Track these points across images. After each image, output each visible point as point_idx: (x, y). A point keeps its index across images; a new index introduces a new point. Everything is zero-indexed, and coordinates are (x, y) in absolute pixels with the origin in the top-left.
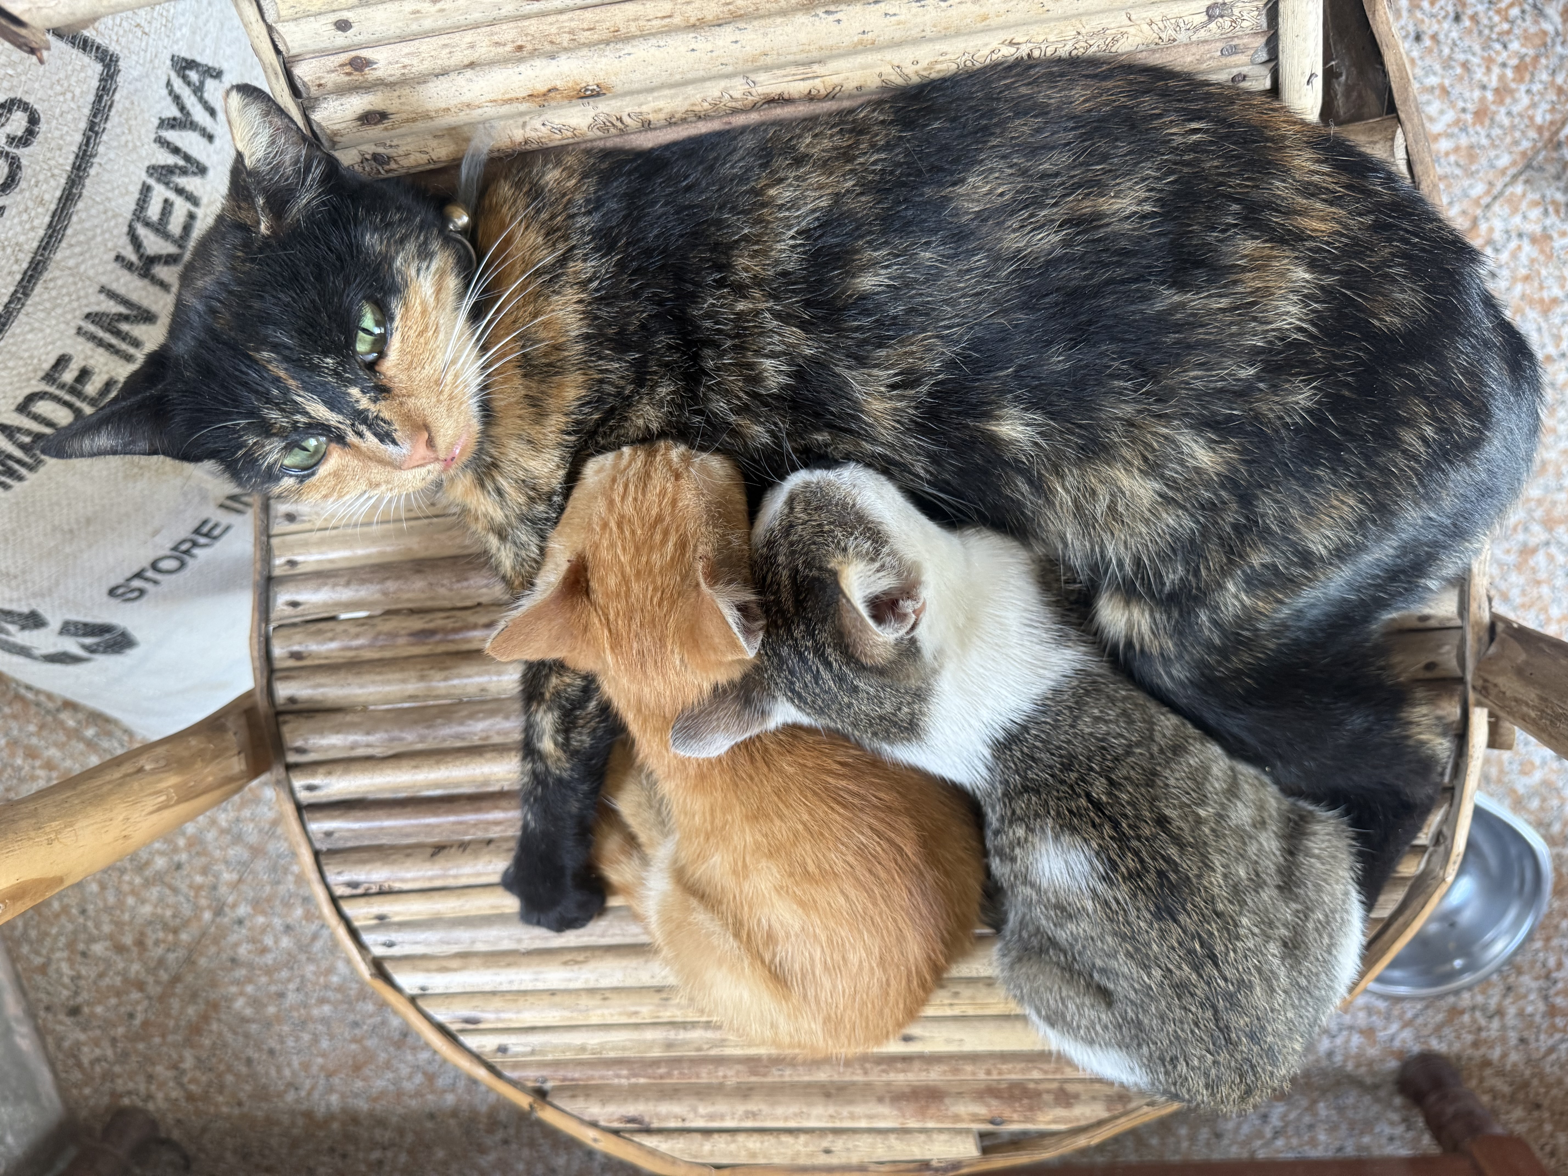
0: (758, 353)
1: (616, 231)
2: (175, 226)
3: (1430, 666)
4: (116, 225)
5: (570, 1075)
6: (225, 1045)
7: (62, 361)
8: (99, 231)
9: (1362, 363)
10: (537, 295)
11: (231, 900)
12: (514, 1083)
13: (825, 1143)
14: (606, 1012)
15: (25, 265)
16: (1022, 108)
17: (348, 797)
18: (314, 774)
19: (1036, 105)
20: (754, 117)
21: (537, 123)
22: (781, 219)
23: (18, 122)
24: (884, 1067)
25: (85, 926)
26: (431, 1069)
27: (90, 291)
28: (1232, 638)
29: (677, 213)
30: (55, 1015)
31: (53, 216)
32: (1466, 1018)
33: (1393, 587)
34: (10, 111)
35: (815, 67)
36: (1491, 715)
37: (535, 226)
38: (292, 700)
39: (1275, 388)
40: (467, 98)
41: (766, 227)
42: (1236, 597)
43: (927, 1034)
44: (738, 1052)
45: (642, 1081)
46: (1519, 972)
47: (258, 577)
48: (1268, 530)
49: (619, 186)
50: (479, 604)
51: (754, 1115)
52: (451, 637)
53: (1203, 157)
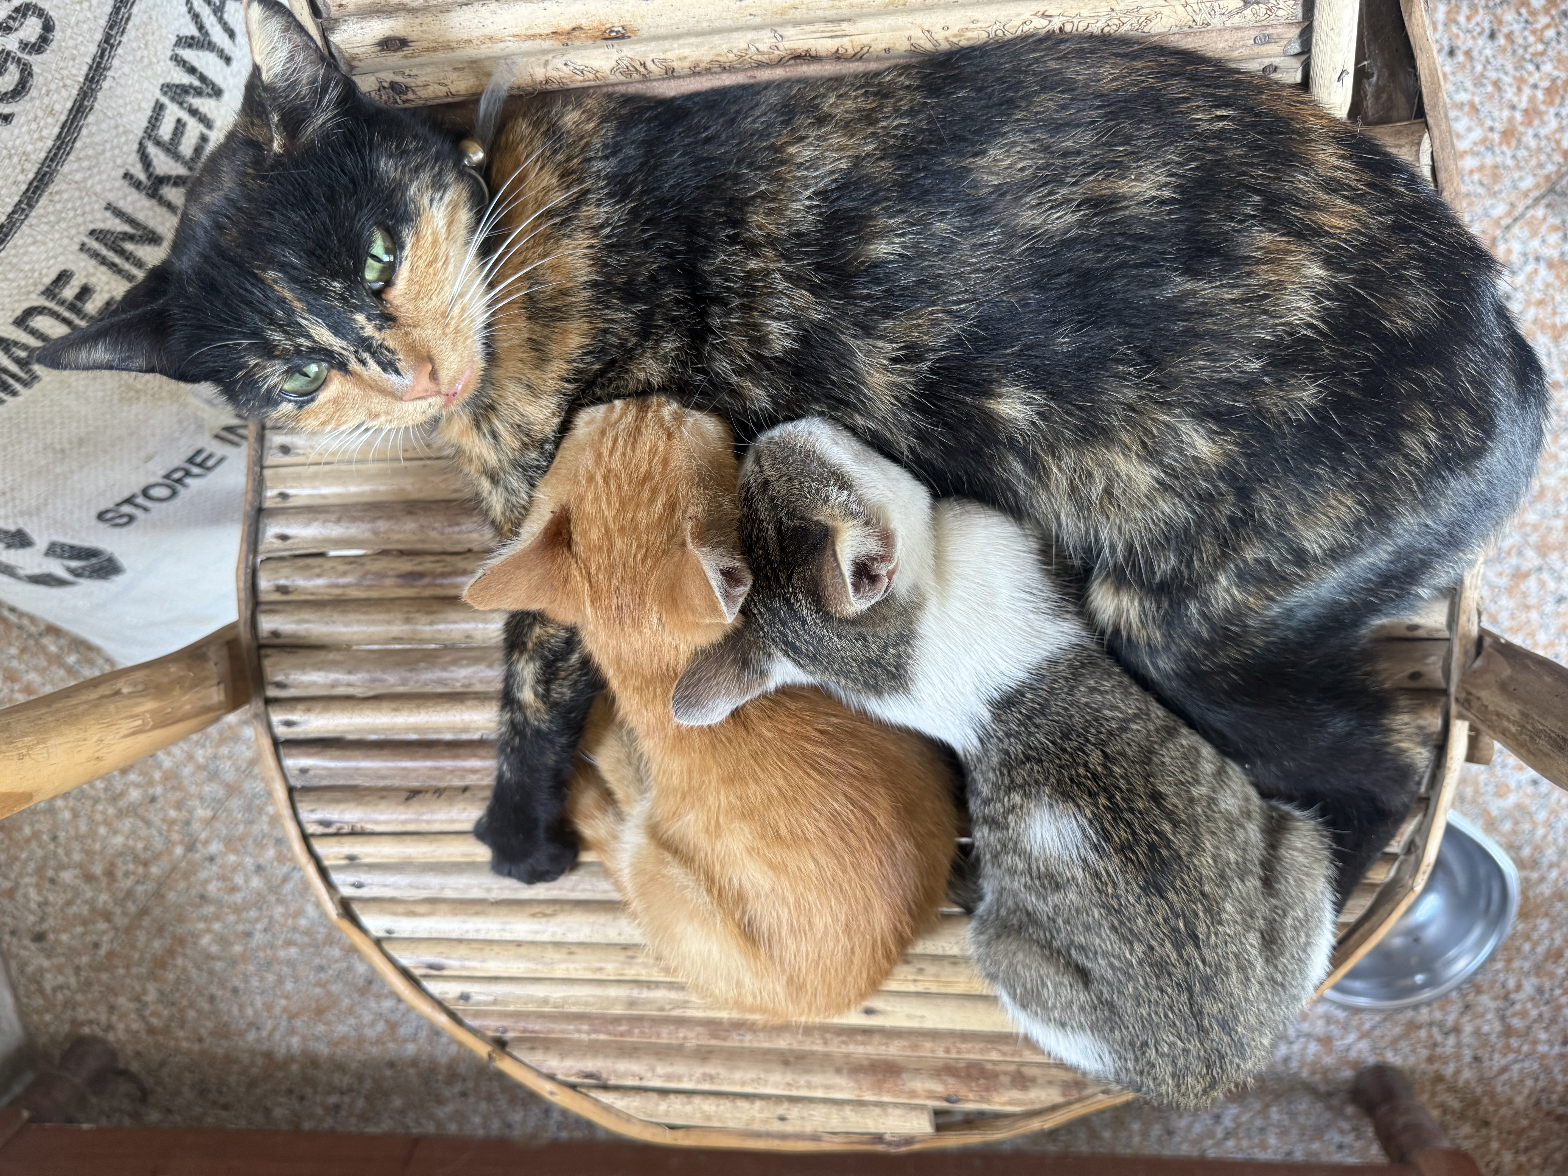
0: (765, 314)
1: (632, 178)
2: (187, 147)
3: (1415, 676)
4: (127, 142)
5: (530, 1027)
6: (189, 980)
7: (64, 277)
8: (108, 146)
9: (1370, 364)
10: (547, 237)
11: (203, 836)
12: (475, 1032)
13: (781, 1110)
14: (571, 966)
15: (31, 176)
16: (1048, 84)
17: (326, 735)
18: (292, 710)
19: (1064, 81)
20: (779, 73)
21: (559, 62)
22: (799, 178)
23: (31, 29)
24: (844, 1038)
25: (55, 852)
26: (394, 1018)
27: (96, 207)
28: (1220, 632)
29: (695, 164)
30: (20, 939)
31: (62, 128)
32: (1423, 1033)
33: (1385, 592)
34: (24, 16)
35: (845, 25)
36: (1472, 728)
37: (549, 167)
38: (275, 634)
39: (1280, 383)
40: (490, 30)
41: (783, 186)
42: (1227, 591)
43: (889, 1008)
44: (700, 1014)
45: (602, 1037)
46: (1479, 991)
47: (248, 508)
48: (1263, 524)
49: (638, 132)
50: (470, 551)
51: (712, 1078)
52: (439, 581)
53: (1227, 145)
